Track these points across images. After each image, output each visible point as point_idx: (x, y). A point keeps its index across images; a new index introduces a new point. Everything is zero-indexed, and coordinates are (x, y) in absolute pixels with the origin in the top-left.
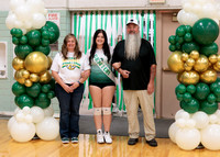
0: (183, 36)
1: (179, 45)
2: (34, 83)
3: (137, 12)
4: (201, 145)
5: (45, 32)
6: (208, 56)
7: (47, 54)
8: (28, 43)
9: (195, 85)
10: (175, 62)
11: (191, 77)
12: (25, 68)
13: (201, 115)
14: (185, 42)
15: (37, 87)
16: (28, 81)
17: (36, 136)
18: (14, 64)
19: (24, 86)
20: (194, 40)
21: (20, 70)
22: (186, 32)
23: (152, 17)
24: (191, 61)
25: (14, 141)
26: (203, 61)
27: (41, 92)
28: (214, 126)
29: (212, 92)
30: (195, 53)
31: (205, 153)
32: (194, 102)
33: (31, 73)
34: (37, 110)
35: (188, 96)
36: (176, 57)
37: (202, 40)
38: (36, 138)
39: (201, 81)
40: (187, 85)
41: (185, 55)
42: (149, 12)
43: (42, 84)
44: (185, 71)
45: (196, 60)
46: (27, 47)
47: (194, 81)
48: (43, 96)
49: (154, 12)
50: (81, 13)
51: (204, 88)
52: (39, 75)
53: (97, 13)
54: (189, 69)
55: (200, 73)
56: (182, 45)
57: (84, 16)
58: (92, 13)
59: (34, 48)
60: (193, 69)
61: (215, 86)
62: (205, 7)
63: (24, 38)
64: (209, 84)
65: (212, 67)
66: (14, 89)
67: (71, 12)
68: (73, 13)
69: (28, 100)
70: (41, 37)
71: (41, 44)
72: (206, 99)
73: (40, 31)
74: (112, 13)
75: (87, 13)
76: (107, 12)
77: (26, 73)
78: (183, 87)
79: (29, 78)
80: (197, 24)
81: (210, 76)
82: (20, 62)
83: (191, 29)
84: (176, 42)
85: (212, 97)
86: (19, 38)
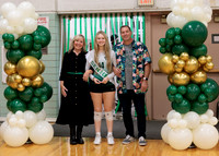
0: (173, 38)
1: (169, 46)
2: (26, 87)
3: (126, 14)
4: (193, 144)
5: (37, 37)
6: (197, 58)
7: (39, 58)
8: (20, 48)
9: (186, 86)
10: (165, 64)
11: (182, 78)
12: (17, 73)
13: (193, 115)
14: (175, 44)
15: (29, 91)
16: (21, 86)
17: (29, 140)
18: (6, 69)
19: (16, 90)
20: (183, 42)
21: (12, 74)
22: (175, 34)
23: (141, 19)
24: (181, 63)
25: (8, 146)
26: (193, 62)
27: (34, 96)
28: (205, 125)
29: (202, 92)
30: (185, 55)
31: (198, 153)
32: (185, 103)
33: (23, 77)
34: (29, 114)
35: (179, 96)
36: (166, 58)
37: (191, 42)
38: (30, 142)
39: (191, 82)
40: (178, 86)
41: (175, 57)
42: (138, 14)
43: (35, 88)
44: (175, 72)
45: (185, 61)
46: (19, 52)
47: (184, 82)
48: (36, 100)
49: (143, 14)
50: (70, 16)
51: (195, 89)
52: (32, 79)
53: (86, 16)
54: (180, 70)
55: (190, 74)
56: (172, 47)
57: (73, 20)
58: (81, 16)
59: (26, 53)
60: (183, 71)
61: (205, 86)
62: (193, 10)
63: (16, 43)
64: (200, 85)
65: (201, 68)
66: (6, 94)
67: (60, 15)
68: (61, 17)
69: (21, 104)
70: (33, 41)
71: (32, 48)
72: (197, 100)
73: (32, 35)
74: (101, 15)
75: (76, 16)
76: (96, 15)
77: (18, 77)
78: (174, 88)
79: (21, 82)
80: (186, 26)
81: (200, 76)
82: (12, 67)
83: (181, 31)
84: (166, 44)
85: (202, 97)
86: (11, 43)
